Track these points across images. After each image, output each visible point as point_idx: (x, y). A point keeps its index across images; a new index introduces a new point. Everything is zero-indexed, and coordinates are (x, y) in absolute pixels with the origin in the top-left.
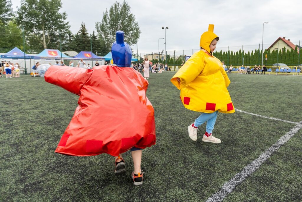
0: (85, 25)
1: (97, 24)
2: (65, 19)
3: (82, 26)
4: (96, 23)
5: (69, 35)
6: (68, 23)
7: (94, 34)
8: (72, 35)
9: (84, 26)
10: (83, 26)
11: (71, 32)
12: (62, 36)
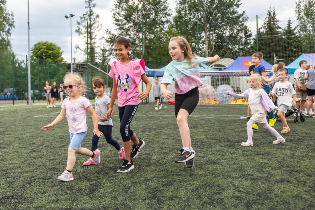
0: (275, 12)
1: (299, 5)
2: (238, 6)
3: (269, 14)
4: (298, 3)
5: (245, 33)
6: (244, 12)
7: (289, 26)
8: (249, 33)
9: (274, 14)
10: (272, 14)
11: (248, 28)
12: (233, 39)
